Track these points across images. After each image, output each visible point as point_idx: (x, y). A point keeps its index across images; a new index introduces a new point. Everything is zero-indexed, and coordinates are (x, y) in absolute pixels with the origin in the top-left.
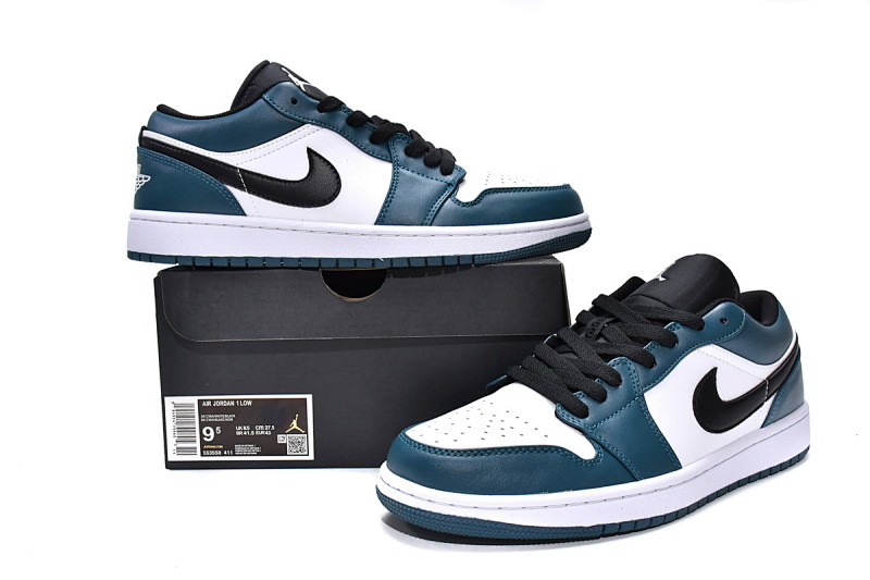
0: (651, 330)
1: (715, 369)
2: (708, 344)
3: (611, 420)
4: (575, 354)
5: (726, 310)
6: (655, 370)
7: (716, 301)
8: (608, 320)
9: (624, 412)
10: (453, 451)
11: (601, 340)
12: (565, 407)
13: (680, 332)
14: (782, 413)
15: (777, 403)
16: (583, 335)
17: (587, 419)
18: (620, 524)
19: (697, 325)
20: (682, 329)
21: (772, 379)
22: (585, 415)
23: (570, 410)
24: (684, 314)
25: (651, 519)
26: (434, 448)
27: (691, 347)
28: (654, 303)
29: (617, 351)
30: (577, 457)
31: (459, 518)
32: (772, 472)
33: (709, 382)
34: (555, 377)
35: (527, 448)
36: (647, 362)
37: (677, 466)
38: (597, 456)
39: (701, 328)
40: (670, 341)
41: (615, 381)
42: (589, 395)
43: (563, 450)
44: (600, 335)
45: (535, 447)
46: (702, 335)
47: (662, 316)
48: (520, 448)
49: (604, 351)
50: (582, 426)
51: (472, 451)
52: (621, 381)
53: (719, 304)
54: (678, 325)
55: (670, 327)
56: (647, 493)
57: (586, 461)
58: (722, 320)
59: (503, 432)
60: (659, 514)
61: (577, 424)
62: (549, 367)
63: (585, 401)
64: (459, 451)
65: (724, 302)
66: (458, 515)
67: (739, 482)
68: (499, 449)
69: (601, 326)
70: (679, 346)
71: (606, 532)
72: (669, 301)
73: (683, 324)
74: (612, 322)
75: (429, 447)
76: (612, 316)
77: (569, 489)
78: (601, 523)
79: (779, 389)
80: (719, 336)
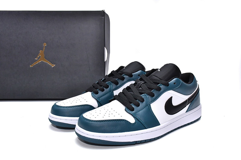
0: (154, 86)
1: (172, 97)
2: (170, 90)
3: (141, 112)
4: (133, 92)
5: (176, 80)
6: (154, 97)
7: (173, 78)
8: (143, 82)
9: (144, 110)
10: (94, 121)
11: (140, 88)
12: (128, 108)
13: (162, 87)
14: (192, 108)
15: (191, 106)
16: (136, 86)
17: (134, 111)
18: (141, 141)
19: (167, 85)
20: (162, 86)
21: (189, 99)
22: (133, 110)
23: (129, 109)
24: (163, 82)
25: (150, 139)
26: (89, 120)
27: (165, 91)
28: (156, 78)
29: (144, 92)
30: (129, 122)
31: (95, 139)
32: (189, 124)
33: (170, 101)
34: (126, 99)
35: (115, 120)
36: (152, 95)
37: (159, 124)
38: (135, 122)
39: (168, 86)
40: (159, 89)
41: (143, 101)
42: (135, 105)
43: (126, 120)
44: (140, 87)
45: (118, 120)
46: (168, 87)
47: (157, 82)
48: (113, 120)
49: (141, 92)
50: (132, 114)
51: (100, 121)
52: (144, 101)
53: (174, 78)
54: (161, 85)
55: (159, 85)
56: (149, 132)
57: (132, 124)
58: (174, 83)
59: (109, 115)
60: (152, 138)
61: (131, 113)
62: (125, 96)
63: (133, 106)
64: (96, 121)
65: (176, 78)
66: (95, 138)
67: (178, 127)
68: (107, 120)
69: (141, 84)
70: (162, 91)
71: (137, 143)
72: (160, 78)
73: (163, 84)
74: (144, 83)
75: (88, 119)
76: (144, 81)
77: (126, 131)
78: (135, 141)
79: (191, 102)
80: (173, 88)
